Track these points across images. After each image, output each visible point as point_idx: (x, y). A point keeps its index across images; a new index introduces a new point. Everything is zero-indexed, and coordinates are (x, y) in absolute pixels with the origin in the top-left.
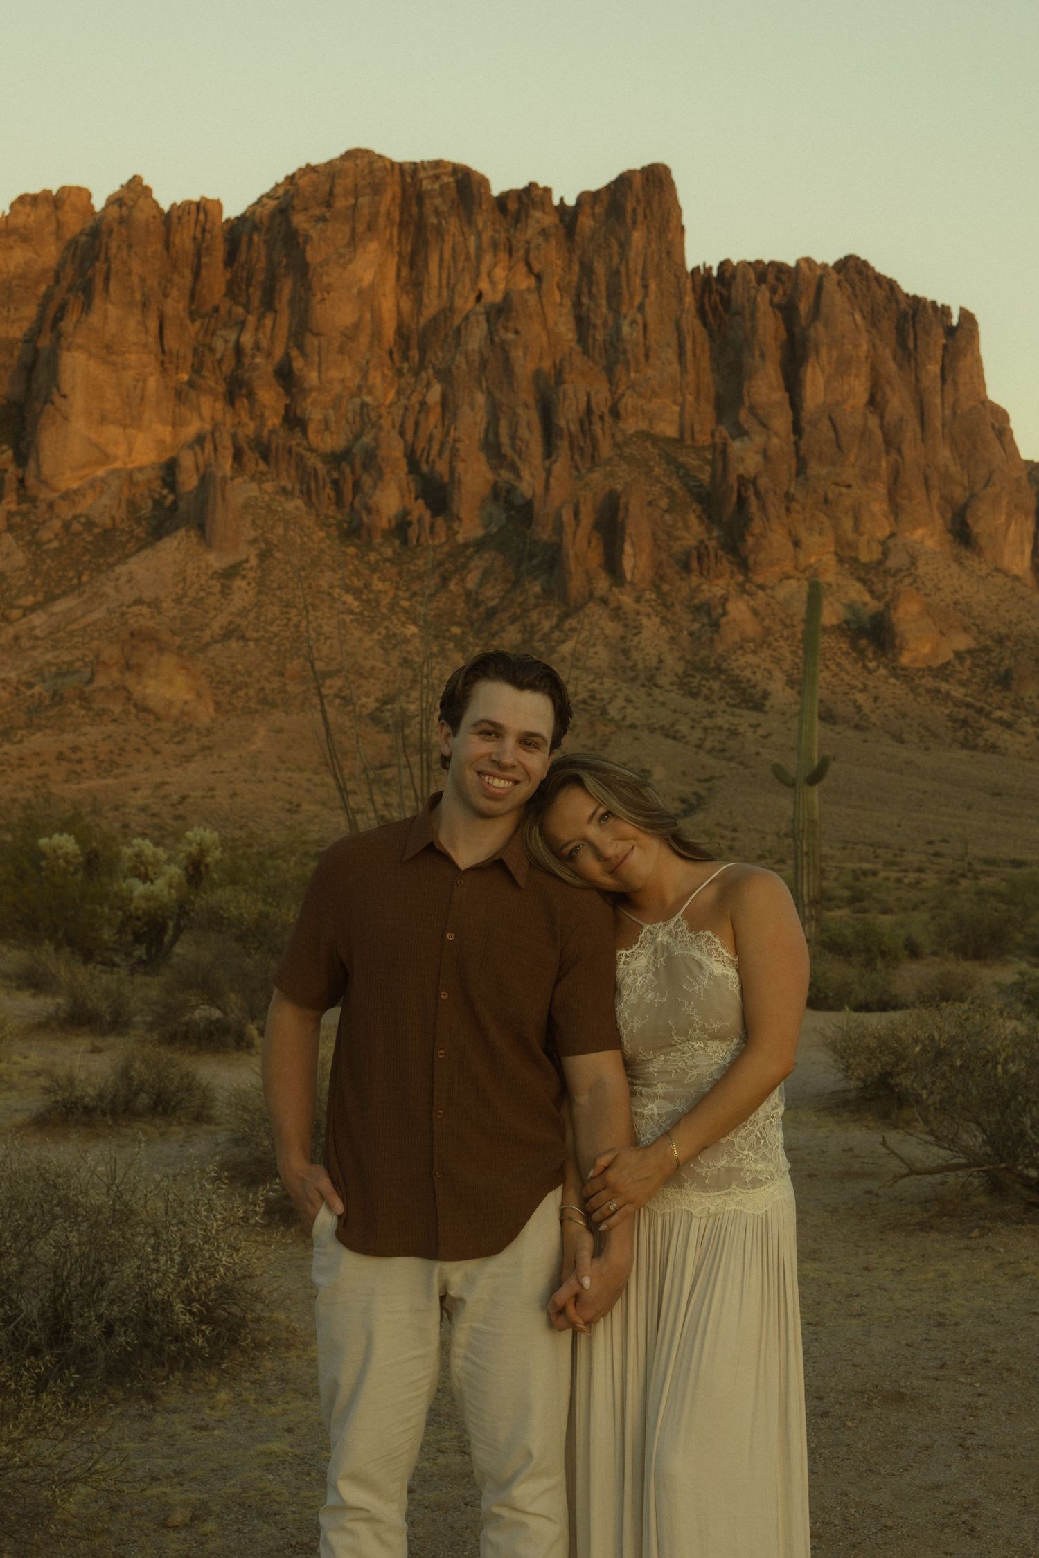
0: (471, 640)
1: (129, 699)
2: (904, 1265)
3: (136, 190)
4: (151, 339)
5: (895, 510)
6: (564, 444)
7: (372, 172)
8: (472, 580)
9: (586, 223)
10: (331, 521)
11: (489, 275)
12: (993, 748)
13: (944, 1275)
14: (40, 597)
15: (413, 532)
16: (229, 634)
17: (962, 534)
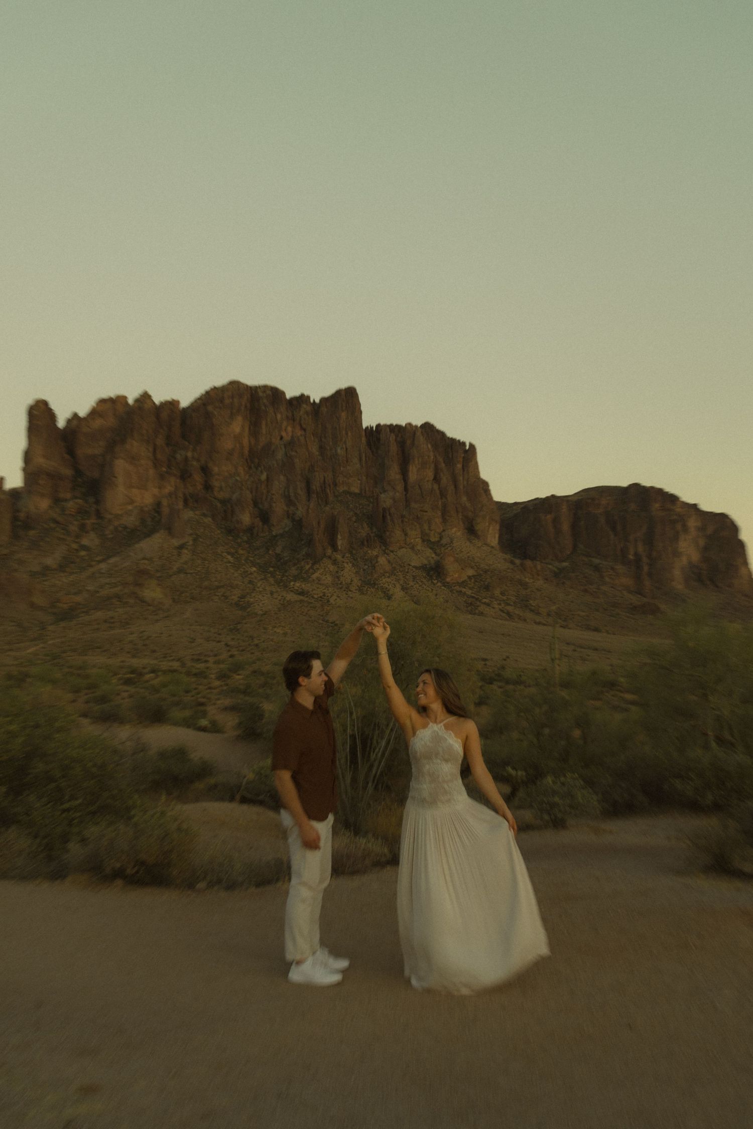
0: (278, 573)
1: (137, 597)
3: (146, 397)
4: (151, 454)
5: (444, 521)
6: (314, 496)
7: (239, 390)
9: (324, 410)
10: (223, 526)
11: (285, 430)
12: (481, 614)
14: (104, 557)
15: (255, 531)
16: (180, 571)
17: (471, 531)
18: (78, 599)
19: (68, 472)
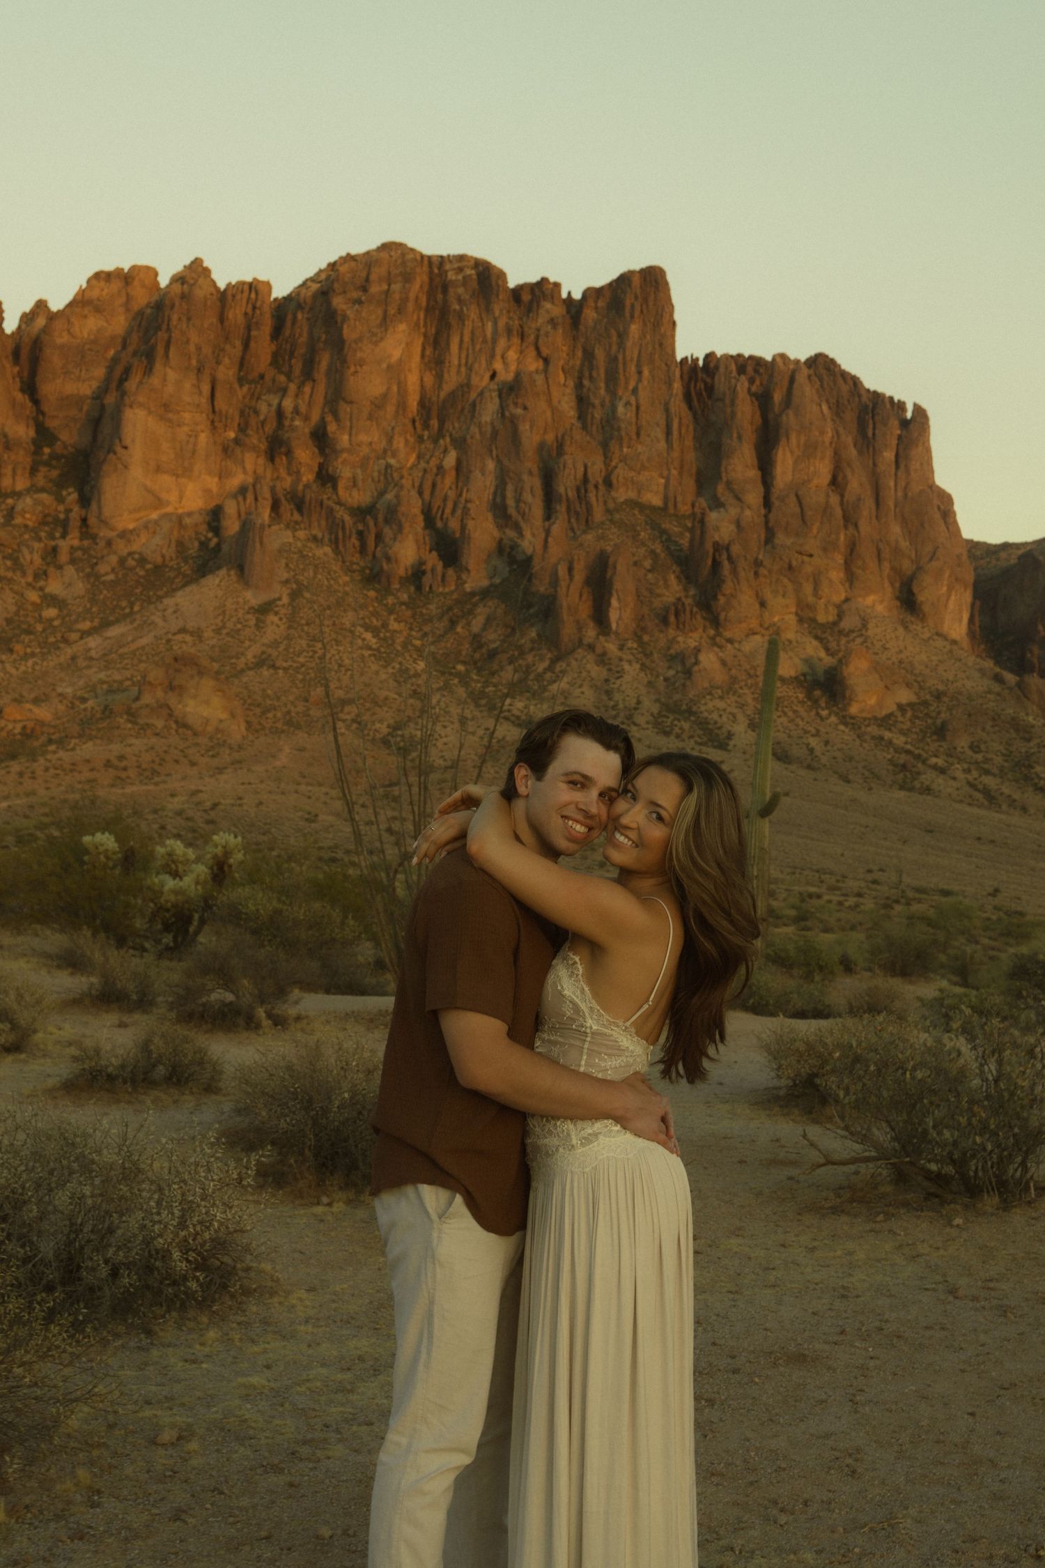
0: (475, 677)
1: (171, 715)
2: (816, 1244)
3: (196, 271)
4: (204, 401)
5: (850, 577)
6: (561, 508)
7: (404, 263)
8: (477, 623)
9: (590, 315)
10: (355, 567)
11: (503, 357)
12: (927, 790)
13: (851, 1253)
14: (96, 622)
15: (427, 580)
16: (261, 662)
17: (908, 601)
18: (43, 713)
19: (23, 432)
